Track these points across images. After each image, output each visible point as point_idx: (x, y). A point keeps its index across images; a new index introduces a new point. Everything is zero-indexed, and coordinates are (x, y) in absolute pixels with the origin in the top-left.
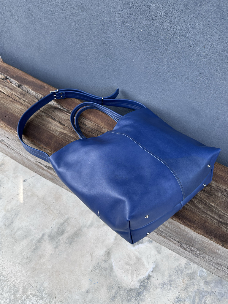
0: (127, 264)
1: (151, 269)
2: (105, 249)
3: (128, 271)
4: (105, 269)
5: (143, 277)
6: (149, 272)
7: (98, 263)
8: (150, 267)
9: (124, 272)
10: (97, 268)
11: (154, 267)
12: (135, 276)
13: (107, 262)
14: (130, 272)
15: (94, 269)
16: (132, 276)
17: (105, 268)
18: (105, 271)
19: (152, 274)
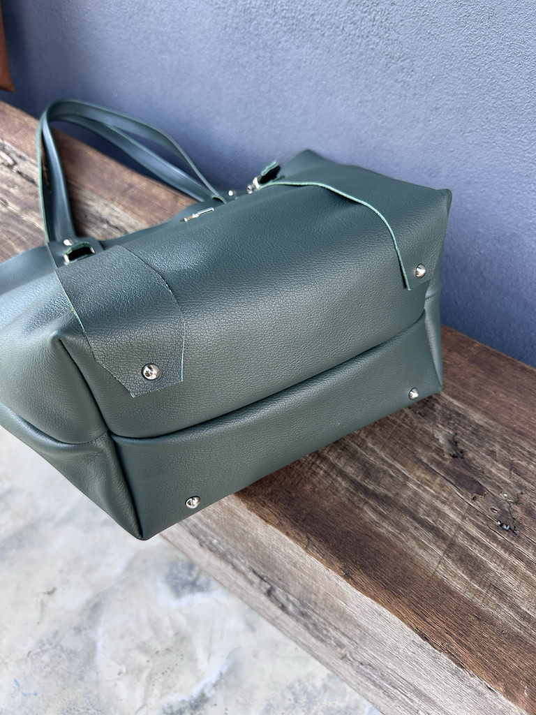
0: (143, 648)
1: (212, 678)
2: (88, 594)
3: (140, 670)
4: (72, 655)
5: (180, 700)
6: (206, 685)
7: (56, 633)
8: (211, 669)
9: (127, 672)
10: (47, 646)
11: (224, 670)
12: (157, 692)
13: (83, 633)
14: (144, 676)
15: (39, 650)
16: (147, 690)
17: (71, 651)
18: (70, 660)
19: (213, 692)
